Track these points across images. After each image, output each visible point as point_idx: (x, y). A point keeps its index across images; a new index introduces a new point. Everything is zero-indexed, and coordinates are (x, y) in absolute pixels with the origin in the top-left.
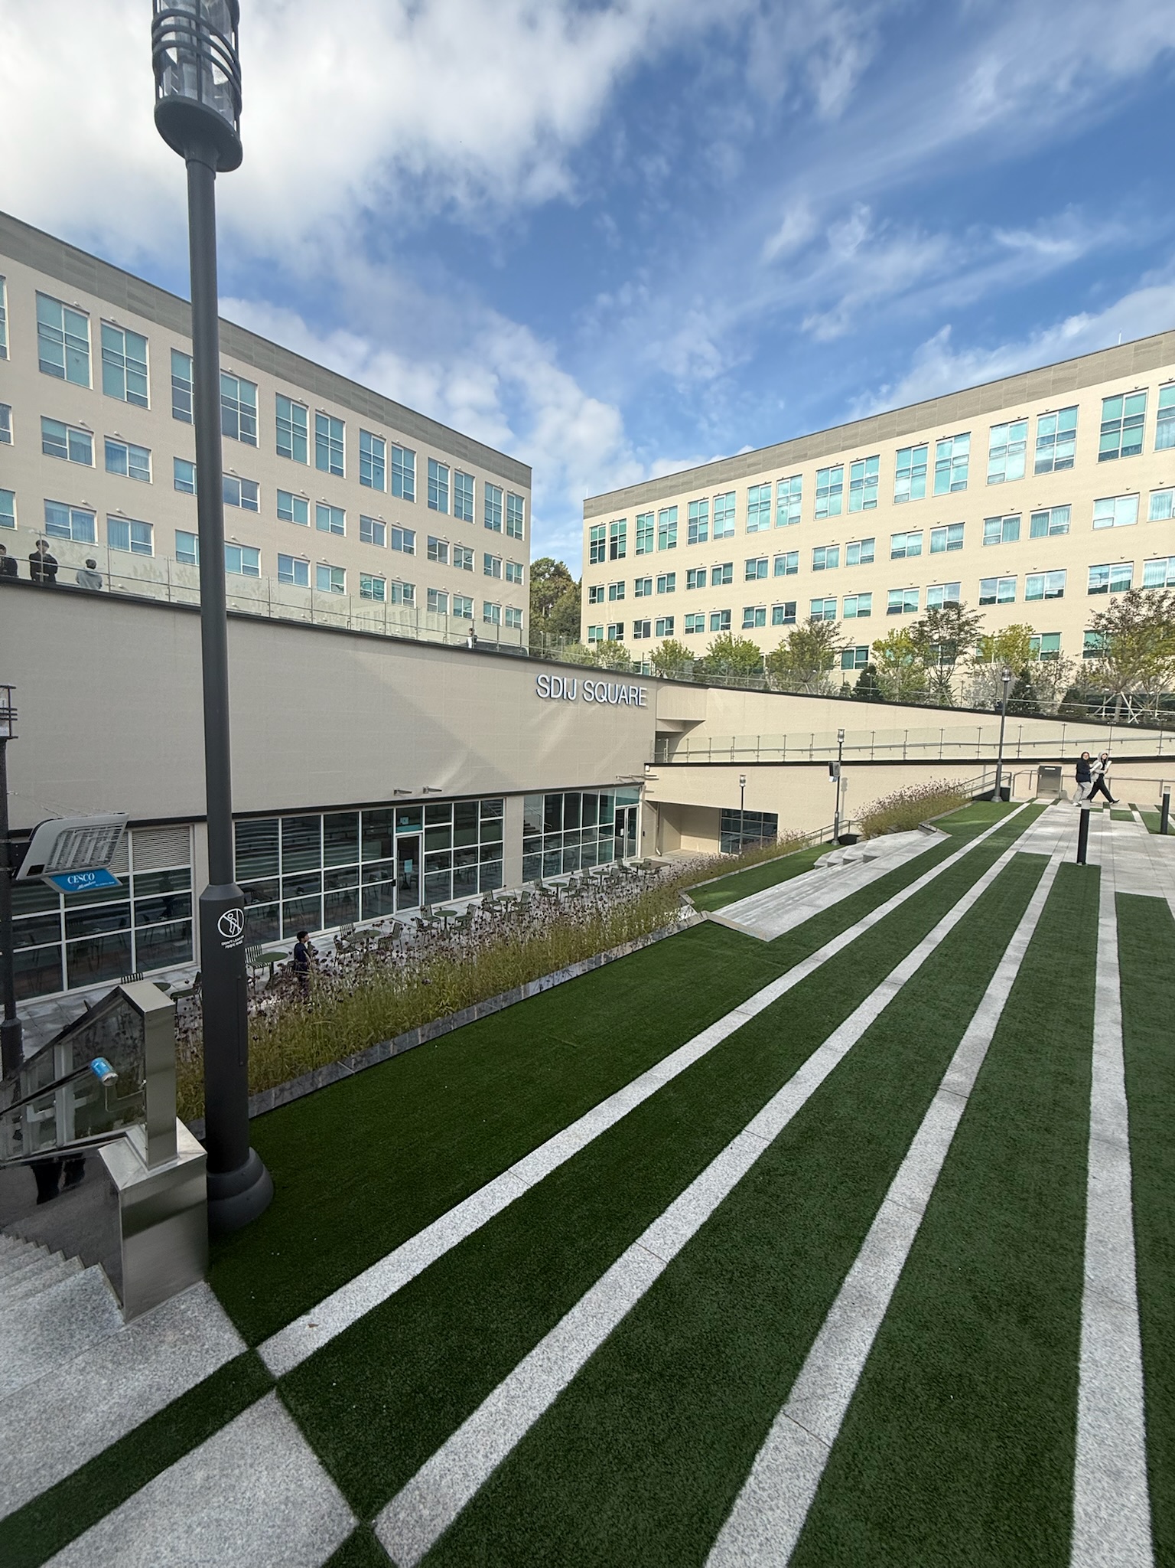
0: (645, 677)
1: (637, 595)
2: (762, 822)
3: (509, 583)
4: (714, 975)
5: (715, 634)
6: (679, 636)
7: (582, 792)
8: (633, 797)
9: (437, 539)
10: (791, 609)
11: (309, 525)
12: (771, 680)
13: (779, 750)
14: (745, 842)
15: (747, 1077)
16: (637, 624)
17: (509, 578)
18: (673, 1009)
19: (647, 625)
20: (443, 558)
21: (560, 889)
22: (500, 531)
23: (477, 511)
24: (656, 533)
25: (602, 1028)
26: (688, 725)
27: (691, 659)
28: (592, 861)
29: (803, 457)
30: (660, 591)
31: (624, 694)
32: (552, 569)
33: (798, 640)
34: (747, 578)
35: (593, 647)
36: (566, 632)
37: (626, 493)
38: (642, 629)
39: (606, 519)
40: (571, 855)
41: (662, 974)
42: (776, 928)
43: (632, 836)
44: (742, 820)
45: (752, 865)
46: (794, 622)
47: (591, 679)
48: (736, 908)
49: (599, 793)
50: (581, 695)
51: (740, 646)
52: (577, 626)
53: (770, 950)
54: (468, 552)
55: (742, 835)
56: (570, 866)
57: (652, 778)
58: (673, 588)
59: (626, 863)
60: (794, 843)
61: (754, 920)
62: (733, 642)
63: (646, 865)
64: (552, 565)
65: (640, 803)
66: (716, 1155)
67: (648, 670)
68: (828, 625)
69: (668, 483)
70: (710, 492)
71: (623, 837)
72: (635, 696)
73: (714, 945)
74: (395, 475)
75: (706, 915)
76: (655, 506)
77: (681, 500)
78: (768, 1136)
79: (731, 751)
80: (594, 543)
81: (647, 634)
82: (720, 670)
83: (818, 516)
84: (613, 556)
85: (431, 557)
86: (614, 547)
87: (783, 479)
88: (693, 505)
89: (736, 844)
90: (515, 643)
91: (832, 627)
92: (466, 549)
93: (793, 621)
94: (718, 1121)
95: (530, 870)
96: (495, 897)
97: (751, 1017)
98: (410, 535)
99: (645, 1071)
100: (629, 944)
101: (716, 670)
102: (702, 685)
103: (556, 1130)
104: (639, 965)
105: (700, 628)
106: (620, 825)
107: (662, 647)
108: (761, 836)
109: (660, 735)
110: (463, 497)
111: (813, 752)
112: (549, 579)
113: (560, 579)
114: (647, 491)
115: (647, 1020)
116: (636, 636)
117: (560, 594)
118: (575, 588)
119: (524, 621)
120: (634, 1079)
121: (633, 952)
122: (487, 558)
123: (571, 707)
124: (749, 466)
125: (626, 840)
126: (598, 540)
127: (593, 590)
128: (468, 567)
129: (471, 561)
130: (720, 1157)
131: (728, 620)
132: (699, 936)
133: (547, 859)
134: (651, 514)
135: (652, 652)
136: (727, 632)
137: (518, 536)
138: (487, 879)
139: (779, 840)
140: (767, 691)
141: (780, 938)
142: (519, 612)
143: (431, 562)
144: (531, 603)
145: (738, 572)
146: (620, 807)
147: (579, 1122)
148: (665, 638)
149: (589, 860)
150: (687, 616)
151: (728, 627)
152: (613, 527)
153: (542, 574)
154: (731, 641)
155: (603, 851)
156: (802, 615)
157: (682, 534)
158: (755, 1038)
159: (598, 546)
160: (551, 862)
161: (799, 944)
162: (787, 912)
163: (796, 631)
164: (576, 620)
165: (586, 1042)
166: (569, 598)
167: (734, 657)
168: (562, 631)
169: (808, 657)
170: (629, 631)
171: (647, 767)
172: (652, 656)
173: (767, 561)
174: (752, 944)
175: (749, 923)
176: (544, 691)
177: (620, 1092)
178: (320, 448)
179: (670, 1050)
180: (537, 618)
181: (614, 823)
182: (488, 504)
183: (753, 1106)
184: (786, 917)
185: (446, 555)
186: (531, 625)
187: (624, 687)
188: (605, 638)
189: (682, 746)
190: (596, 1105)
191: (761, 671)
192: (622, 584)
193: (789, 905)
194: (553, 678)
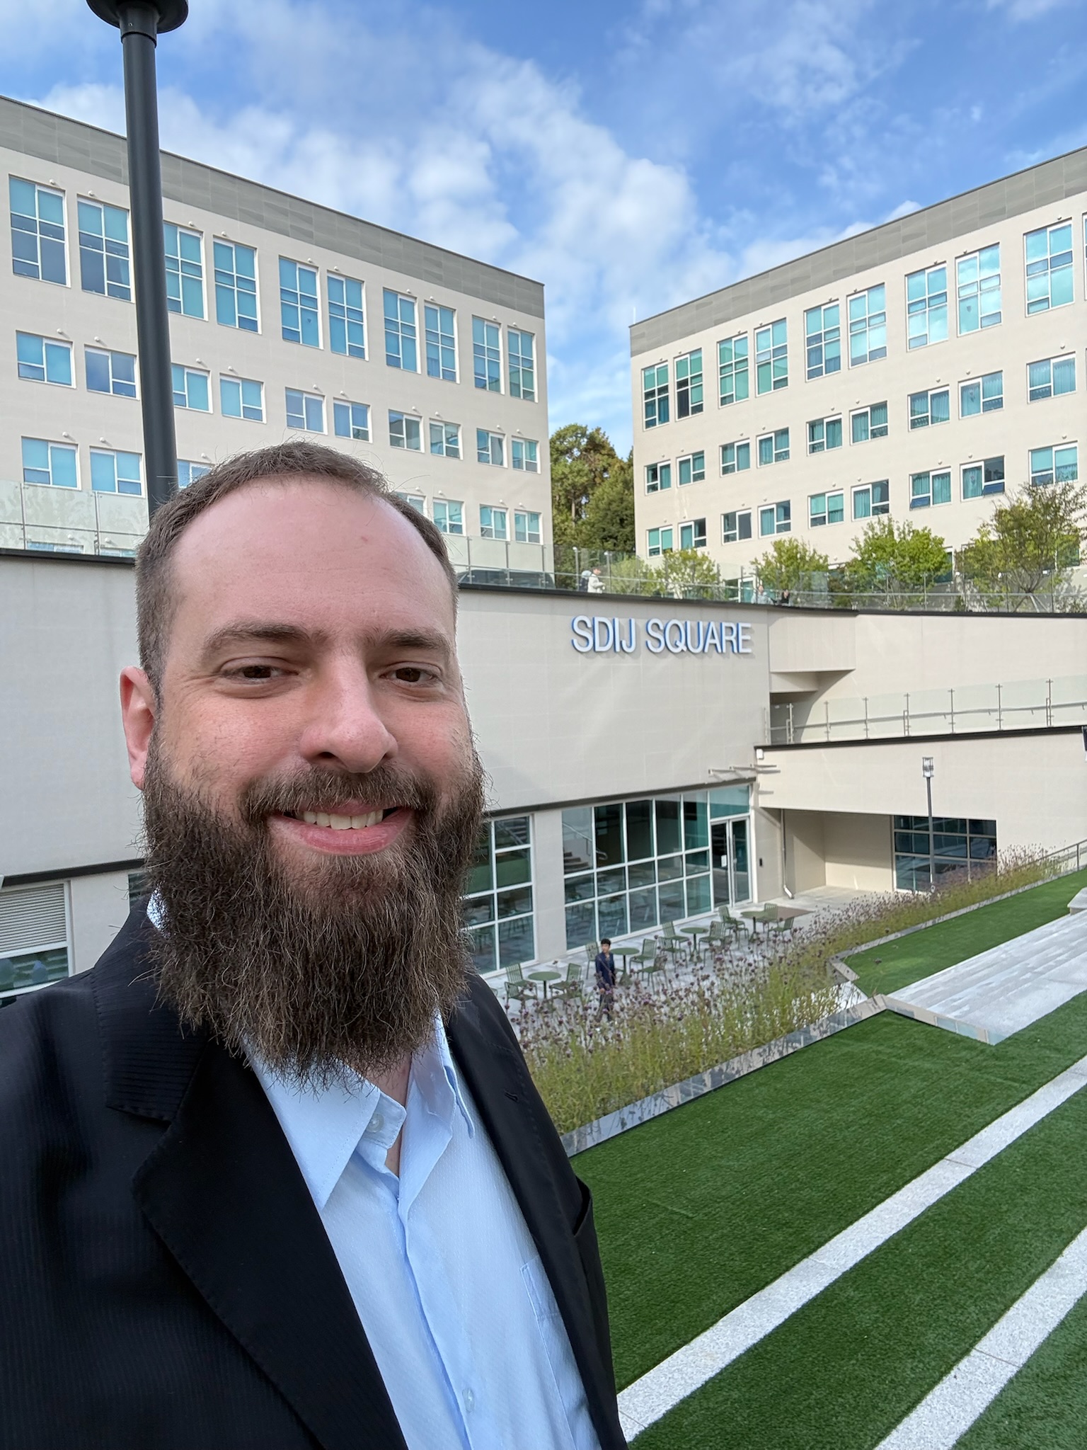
0: (746, 606)
1: (726, 470)
2: (968, 835)
3: (517, 472)
4: (906, 1102)
5: (864, 522)
6: (801, 533)
7: (654, 799)
8: (738, 801)
9: (402, 414)
10: (995, 469)
11: (211, 411)
12: (968, 593)
13: (989, 711)
14: (940, 869)
15: (973, 1266)
16: (729, 519)
17: (517, 463)
18: (842, 1158)
19: (746, 519)
20: (413, 441)
21: (628, 959)
22: (498, 390)
23: (462, 363)
24: (752, 367)
25: (729, 1188)
26: (825, 678)
27: (822, 568)
28: (676, 910)
29: (999, 214)
30: (764, 459)
31: (713, 637)
32: (584, 442)
33: (1012, 522)
34: (914, 424)
35: (657, 563)
36: (611, 541)
37: (698, 307)
38: (738, 526)
39: (668, 353)
40: (642, 903)
41: (818, 1102)
42: (1007, 1022)
43: (742, 865)
44: (931, 833)
45: (956, 909)
46: (1003, 490)
47: (658, 616)
48: (933, 988)
49: (682, 799)
50: (643, 645)
51: (909, 538)
52: (628, 529)
53: (997, 1059)
54: (452, 430)
55: (933, 858)
56: (642, 919)
57: (768, 770)
58: (787, 453)
59: (735, 911)
60: (1029, 869)
61: (966, 1008)
62: (896, 533)
63: (769, 915)
64: (584, 435)
65: (752, 813)
66: (931, 1387)
67: (750, 593)
68: (1065, 492)
69: (769, 282)
70: (839, 289)
71: (726, 868)
72: (733, 638)
73: (902, 1052)
74: (335, 322)
75: (882, 1002)
76: (747, 323)
77: (792, 308)
78: (1014, 1359)
79: (904, 718)
80: (650, 394)
81: (746, 533)
82: (876, 581)
83: (1032, 309)
84: (683, 411)
85: (395, 442)
86: (683, 398)
87: (966, 254)
88: (812, 315)
89: (923, 875)
90: (535, 568)
91: (1071, 495)
92: (447, 424)
93: (1000, 489)
94: (931, 1335)
95: (577, 928)
96: (525, 974)
97: (973, 1170)
98: (361, 411)
99: (806, 1256)
100: (757, 1051)
101: (869, 583)
102: (843, 610)
103: (674, 1345)
104: (778, 1086)
105: (836, 514)
106: (719, 850)
107: (772, 553)
108: (969, 860)
109: (777, 699)
110: (439, 343)
111: (1053, 712)
112: (579, 458)
113: (598, 456)
114: (734, 299)
115: (801, 1175)
116: (727, 538)
117: (598, 480)
118: (622, 468)
119: (544, 531)
120: (788, 1269)
121: (766, 1065)
122: (482, 435)
123: (628, 662)
124: (905, 239)
125: (731, 874)
126: (656, 388)
127: (653, 471)
128: (453, 453)
129: (456, 442)
130: (937, 1390)
131: (885, 496)
132: (873, 1036)
133: (604, 909)
134: (741, 337)
135: (755, 562)
136: (884, 517)
137: (528, 395)
138: (511, 945)
139: (1001, 866)
140: (961, 612)
141: (1015, 1039)
142: (535, 516)
143: (396, 451)
144: (553, 497)
145: (898, 415)
146: (719, 820)
147: (708, 1333)
148: (776, 537)
149: (673, 907)
150: (812, 497)
151: (885, 510)
152: (680, 366)
153: (568, 451)
154: (891, 532)
155: (694, 893)
156: (1017, 477)
157: (796, 363)
158: (984, 1205)
159: (656, 398)
160: (609, 914)
161: (1049, 1048)
162: (1024, 993)
163: (1007, 506)
164: (625, 519)
165: (707, 1210)
166: (613, 485)
167: (900, 559)
168: (605, 539)
169: (1031, 548)
170: (715, 529)
171: (760, 752)
172: (758, 569)
173: (946, 393)
174: (966, 1049)
175: (957, 1013)
176: (584, 642)
177: (768, 1288)
178: (222, 292)
179: (843, 1223)
180: (563, 522)
181: (710, 847)
182: (478, 349)
183: (986, 1313)
184: (1023, 1002)
185: (418, 435)
186: (555, 535)
187: (712, 625)
188: (676, 546)
189: (817, 713)
190: (733, 1308)
191: (949, 577)
192: (699, 456)
193: (1026, 981)
194: (597, 620)
